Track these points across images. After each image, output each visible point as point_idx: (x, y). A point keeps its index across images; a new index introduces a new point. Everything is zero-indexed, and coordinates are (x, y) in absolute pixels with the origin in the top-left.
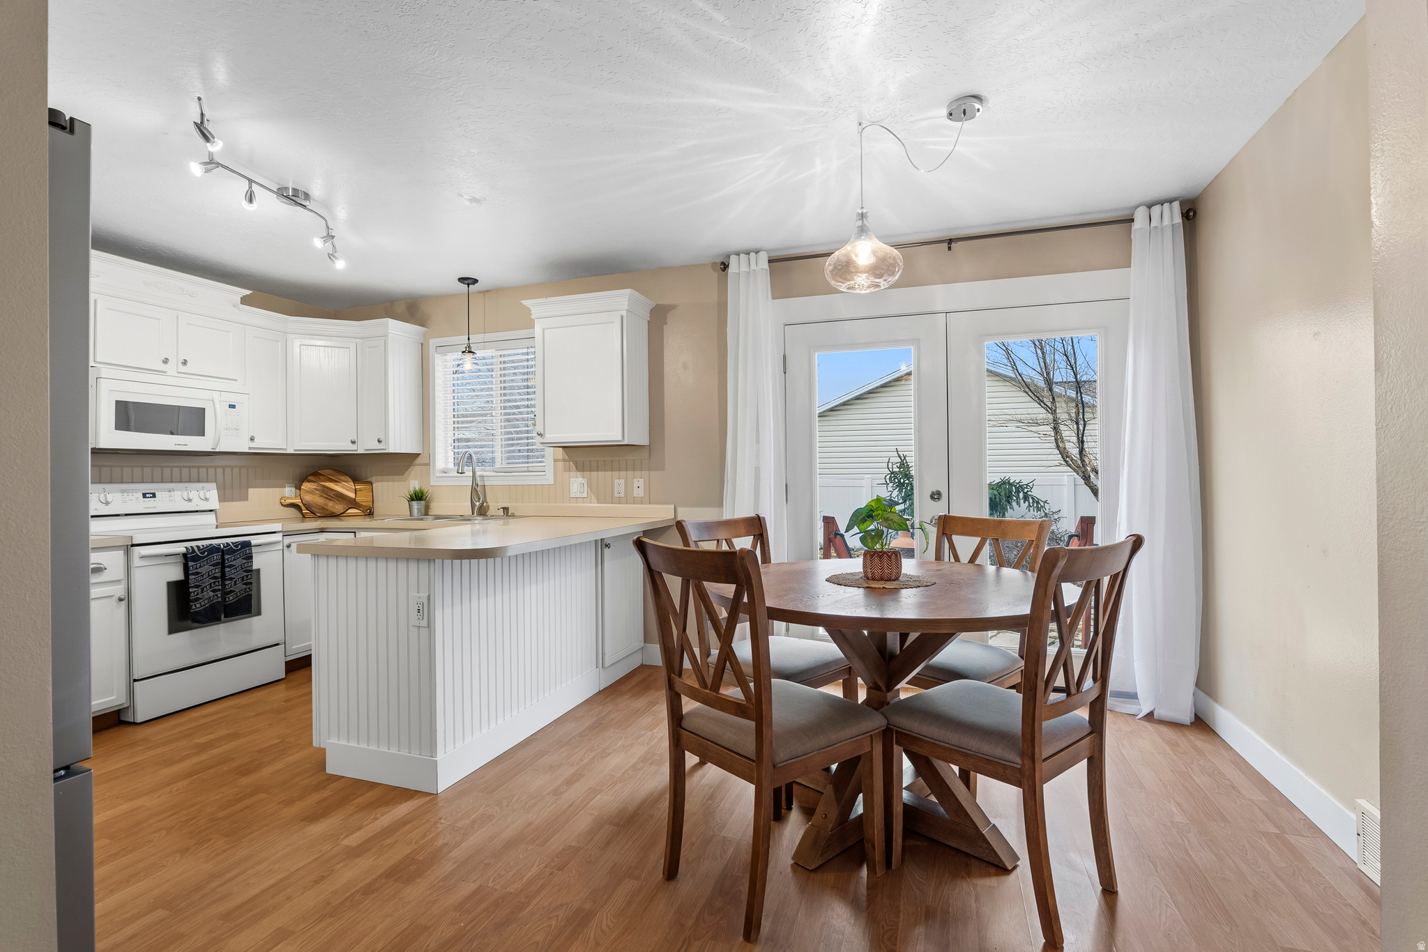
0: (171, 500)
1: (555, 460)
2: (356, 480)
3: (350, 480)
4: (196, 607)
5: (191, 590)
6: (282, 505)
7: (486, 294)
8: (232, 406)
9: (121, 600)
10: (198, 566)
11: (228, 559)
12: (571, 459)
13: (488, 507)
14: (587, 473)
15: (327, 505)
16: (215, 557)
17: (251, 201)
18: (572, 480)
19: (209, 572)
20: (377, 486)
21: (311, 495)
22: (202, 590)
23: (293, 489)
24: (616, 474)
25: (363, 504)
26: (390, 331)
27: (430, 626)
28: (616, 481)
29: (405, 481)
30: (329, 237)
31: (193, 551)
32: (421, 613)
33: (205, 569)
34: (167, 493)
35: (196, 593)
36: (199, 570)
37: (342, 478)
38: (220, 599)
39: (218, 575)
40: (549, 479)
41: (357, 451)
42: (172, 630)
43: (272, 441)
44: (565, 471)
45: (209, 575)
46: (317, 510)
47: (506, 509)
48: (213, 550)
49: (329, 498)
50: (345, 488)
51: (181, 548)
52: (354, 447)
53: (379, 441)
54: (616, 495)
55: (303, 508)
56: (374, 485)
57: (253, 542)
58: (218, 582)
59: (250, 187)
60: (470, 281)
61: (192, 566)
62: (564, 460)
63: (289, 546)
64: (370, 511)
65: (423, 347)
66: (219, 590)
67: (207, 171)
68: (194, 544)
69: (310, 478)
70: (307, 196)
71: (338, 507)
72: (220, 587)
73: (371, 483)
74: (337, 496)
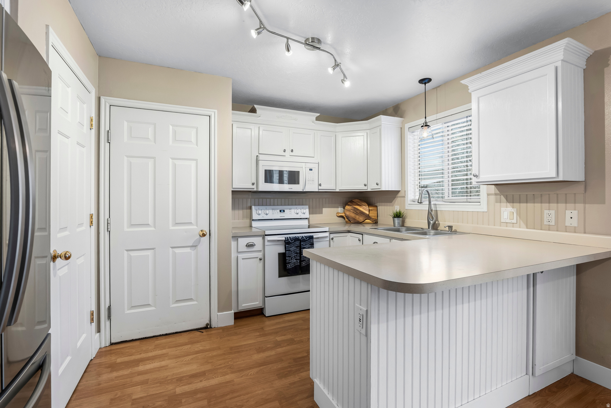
0: (290, 213)
1: (488, 195)
2: (370, 204)
3: (367, 205)
4: (289, 266)
5: (287, 258)
6: (337, 216)
7: (438, 88)
8: (311, 170)
9: (260, 259)
10: (290, 247)
11: (302, 244)
12: (501, 192)
13: (439, 224)
14: (517, 205)
15: (356, 217)
16: (297, 243)
17: (288, 50)
18: (503, 209)
19: (294, 250)
20: (380, 208)
21: (349, 212)
22: (291, 258)
23: (342, 209)
24: (546, 205)
25: (372, 217)
26: (382, 123)
27: (367, 335)
28: (546, 212)
29: (393, 206)
30: (337, 65)
31: (288, 240)
32: (361, 322)
33: (293, 249)
34: (289, 210)
35: (289, 260)
36: (290, 249)
37: (363, 204)
38: (299, 264)
39: (298, 252)
40: (483, 207)
41: (367, 190)
42: (280, 276)
43: (328, 186)
44: (496, 202)
45: (294, 252)
46: (352, 220)
47: (450, 227)
48: (296, 239)
49: (357, 214)
50: (365, 209)
51: (283, 238)
52: (366, 188)
53: (377, 184)
54: (546, 223)
55: (346, 218)
56: (378, 208)
57: (314, 237)
58: (298, 255)
59: (288, 42)
60: (426, 81)
61: (287, 247)
62: (496, 194)
63: (332, 239)
64: (376, 222)
65: (402, 129)
66: (298, 259)
67: (259, 33)
68: (288, 236)
69: (349, 204)
70: (319, 41)
71: (361, 219)
72: (299, 258)
73: (377, 207)
74: (361, 213)
